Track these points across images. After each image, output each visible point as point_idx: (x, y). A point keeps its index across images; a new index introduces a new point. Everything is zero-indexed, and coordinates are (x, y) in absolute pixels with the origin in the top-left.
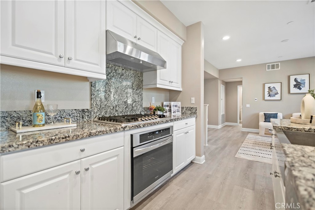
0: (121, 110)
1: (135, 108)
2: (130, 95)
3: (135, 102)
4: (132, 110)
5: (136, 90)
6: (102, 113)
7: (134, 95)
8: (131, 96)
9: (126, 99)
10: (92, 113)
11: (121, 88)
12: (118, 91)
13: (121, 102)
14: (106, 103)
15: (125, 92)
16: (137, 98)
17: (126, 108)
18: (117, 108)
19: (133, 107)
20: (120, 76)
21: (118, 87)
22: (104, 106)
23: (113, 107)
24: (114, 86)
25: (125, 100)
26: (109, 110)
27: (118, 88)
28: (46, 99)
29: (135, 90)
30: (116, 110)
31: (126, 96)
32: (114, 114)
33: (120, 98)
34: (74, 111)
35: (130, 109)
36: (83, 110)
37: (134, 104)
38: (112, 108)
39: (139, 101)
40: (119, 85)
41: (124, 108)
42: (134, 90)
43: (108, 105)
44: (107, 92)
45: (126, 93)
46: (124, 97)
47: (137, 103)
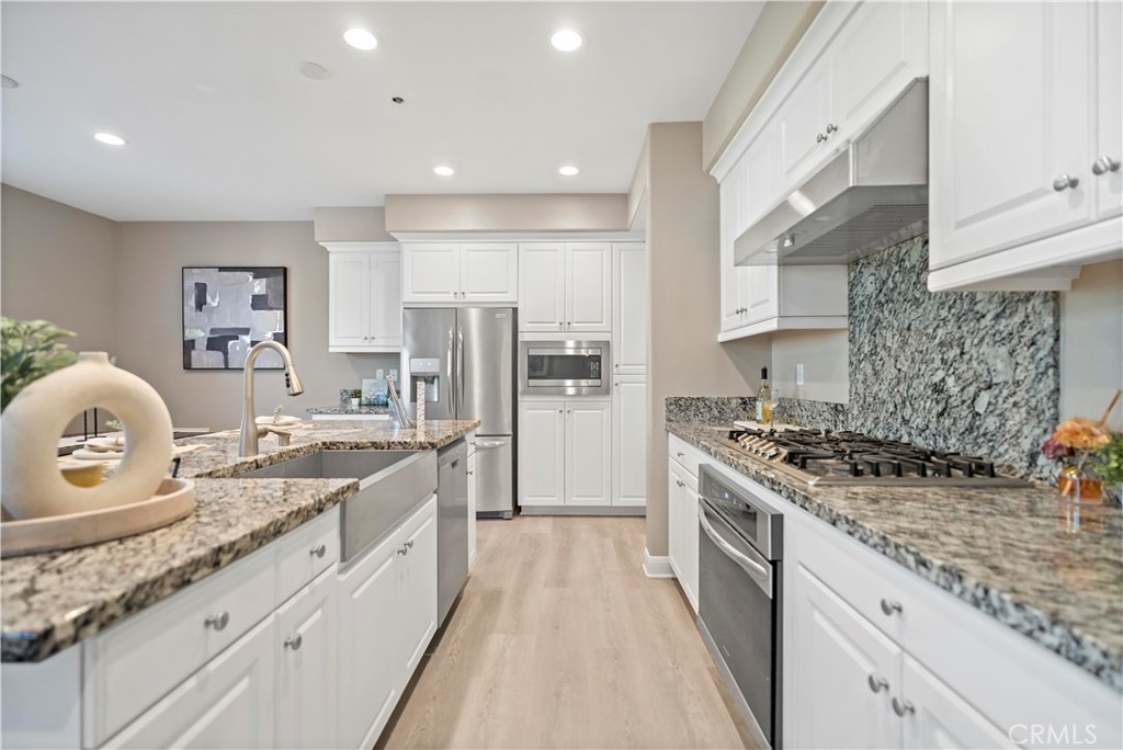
0: (919, 420)
1: (991, 423)
2: (962, 353)
3: (990, 387)
4: (970, 430)
5: (997, 317)
6: (869, 423)
7: (984, 348)
8: (966, 357)
9: (940, 374)
10: (850, 415)
11: (922, 327)
12: (910, 341)
13: (919, 387)
14: (876, 388)
15: (937, 341)
16: (1000, 366)
17: (941, 414)
18: (908, 412)
19: (978, 414)
20: (915, 278)
21: (910, 325)
22: (872, 400)
23: (896, 406)
24: (896, 324)
25: (936, 379)
26: (884, 414)
27: (909, 329)
28: (806, 380)
29: (989, 317)
30: (903, 417)
31: (942, 359)
32: (899, 433)
33: (917, 369)
34: (825, 408)
35: (962, 425)
36: (836, 405)
37: (985, 397)
38: (892, 409)
39: (1017, 383)
40: (913, 317)
41: (934, 412)
42: (984, 322)
43: (880, 395)
44: (879, 349)
45: (941, 344)
46: (931, 366)
47: (1005, 393)
